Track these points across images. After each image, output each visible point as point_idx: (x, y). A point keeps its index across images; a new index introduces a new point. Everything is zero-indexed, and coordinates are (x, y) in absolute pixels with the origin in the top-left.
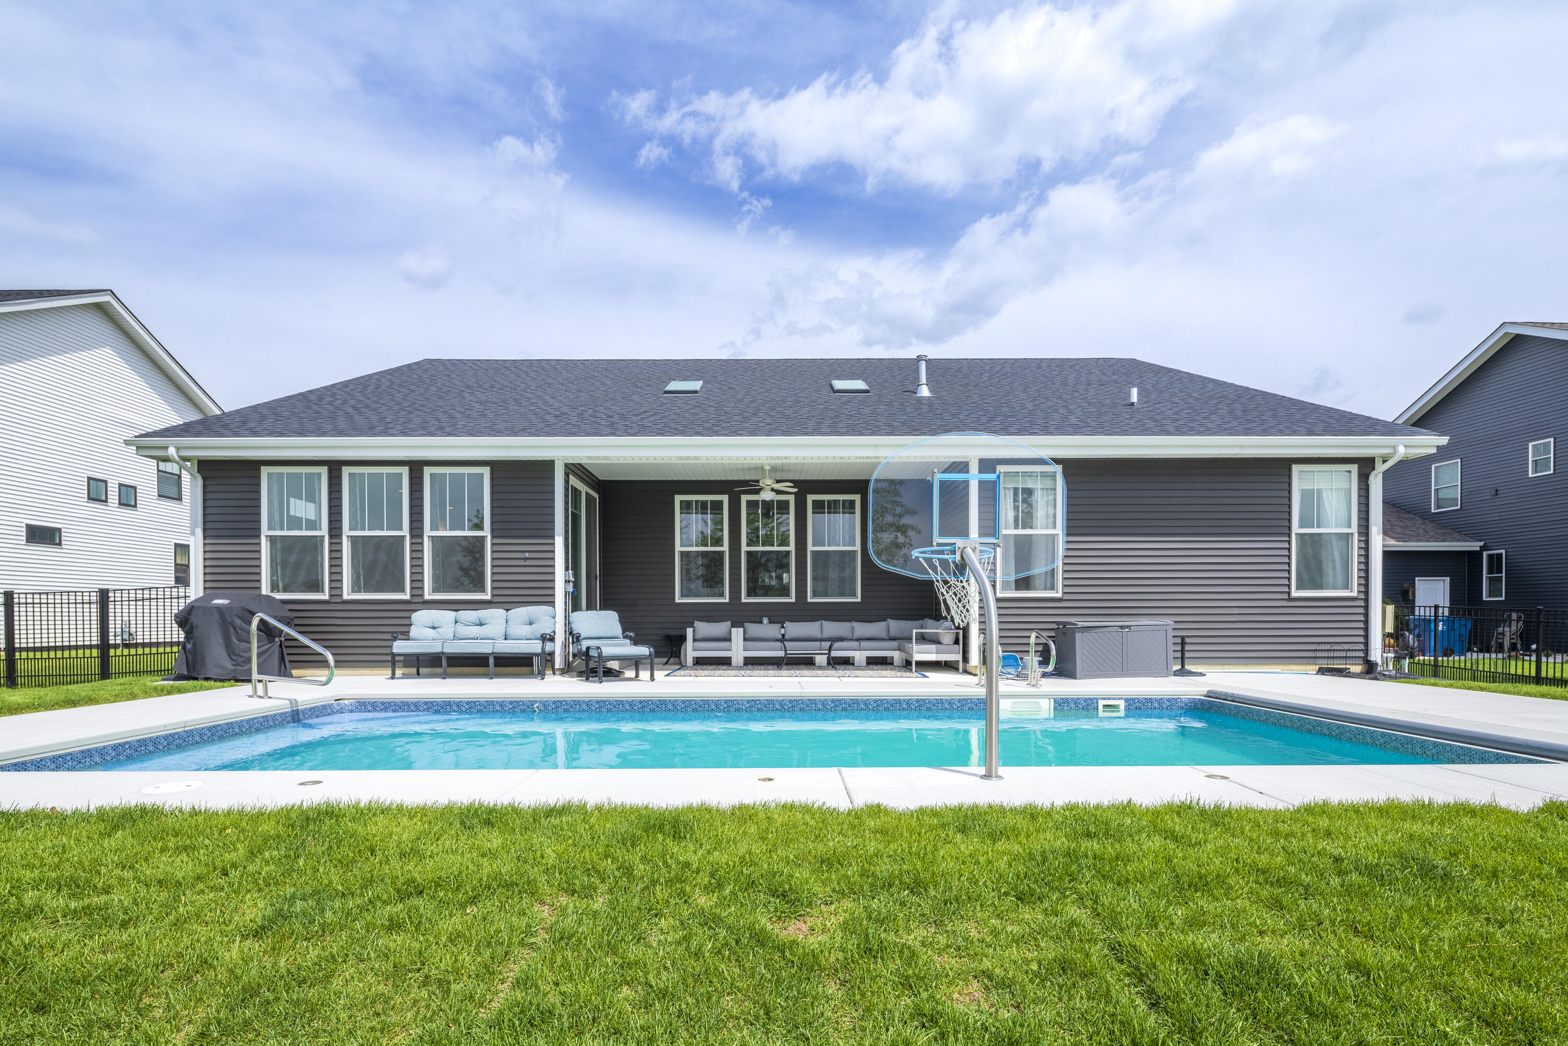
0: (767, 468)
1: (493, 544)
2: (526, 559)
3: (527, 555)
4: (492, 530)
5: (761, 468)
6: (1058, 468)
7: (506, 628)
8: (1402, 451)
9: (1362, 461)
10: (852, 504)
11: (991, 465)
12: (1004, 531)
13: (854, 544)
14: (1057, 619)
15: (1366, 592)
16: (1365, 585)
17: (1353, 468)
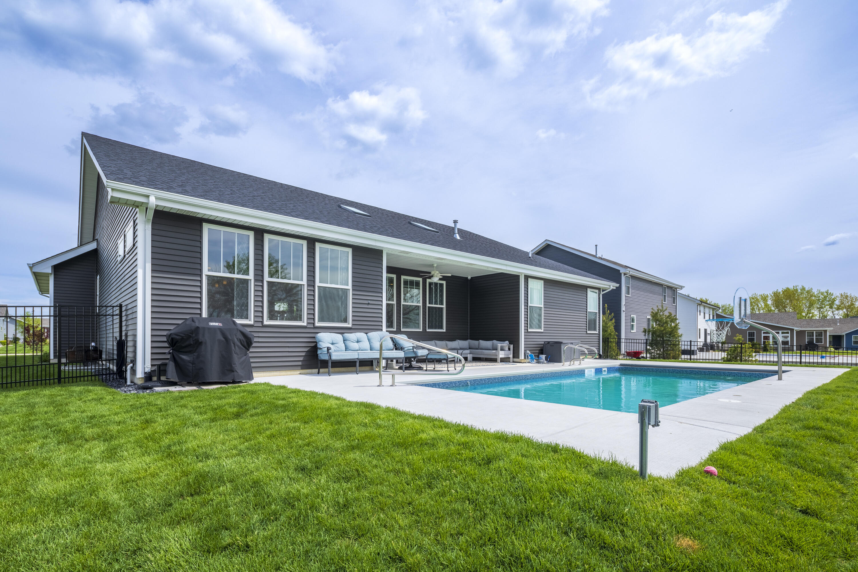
0: (435, 265)
1: (353, 294)
2: (369, 304)
3: (369, 302)
4: (353, 286)
5: (432, 266)
6: (543, 282)
7: (370, 344)
8: (612, 287)
9: (599, 289)
10: (441, 285)
11: (527, 277)
12: (529, 305)
13: (442, 304)
14: (541, 340)
15: (599, 332)
16: (599, 330)
17: (597, 291)
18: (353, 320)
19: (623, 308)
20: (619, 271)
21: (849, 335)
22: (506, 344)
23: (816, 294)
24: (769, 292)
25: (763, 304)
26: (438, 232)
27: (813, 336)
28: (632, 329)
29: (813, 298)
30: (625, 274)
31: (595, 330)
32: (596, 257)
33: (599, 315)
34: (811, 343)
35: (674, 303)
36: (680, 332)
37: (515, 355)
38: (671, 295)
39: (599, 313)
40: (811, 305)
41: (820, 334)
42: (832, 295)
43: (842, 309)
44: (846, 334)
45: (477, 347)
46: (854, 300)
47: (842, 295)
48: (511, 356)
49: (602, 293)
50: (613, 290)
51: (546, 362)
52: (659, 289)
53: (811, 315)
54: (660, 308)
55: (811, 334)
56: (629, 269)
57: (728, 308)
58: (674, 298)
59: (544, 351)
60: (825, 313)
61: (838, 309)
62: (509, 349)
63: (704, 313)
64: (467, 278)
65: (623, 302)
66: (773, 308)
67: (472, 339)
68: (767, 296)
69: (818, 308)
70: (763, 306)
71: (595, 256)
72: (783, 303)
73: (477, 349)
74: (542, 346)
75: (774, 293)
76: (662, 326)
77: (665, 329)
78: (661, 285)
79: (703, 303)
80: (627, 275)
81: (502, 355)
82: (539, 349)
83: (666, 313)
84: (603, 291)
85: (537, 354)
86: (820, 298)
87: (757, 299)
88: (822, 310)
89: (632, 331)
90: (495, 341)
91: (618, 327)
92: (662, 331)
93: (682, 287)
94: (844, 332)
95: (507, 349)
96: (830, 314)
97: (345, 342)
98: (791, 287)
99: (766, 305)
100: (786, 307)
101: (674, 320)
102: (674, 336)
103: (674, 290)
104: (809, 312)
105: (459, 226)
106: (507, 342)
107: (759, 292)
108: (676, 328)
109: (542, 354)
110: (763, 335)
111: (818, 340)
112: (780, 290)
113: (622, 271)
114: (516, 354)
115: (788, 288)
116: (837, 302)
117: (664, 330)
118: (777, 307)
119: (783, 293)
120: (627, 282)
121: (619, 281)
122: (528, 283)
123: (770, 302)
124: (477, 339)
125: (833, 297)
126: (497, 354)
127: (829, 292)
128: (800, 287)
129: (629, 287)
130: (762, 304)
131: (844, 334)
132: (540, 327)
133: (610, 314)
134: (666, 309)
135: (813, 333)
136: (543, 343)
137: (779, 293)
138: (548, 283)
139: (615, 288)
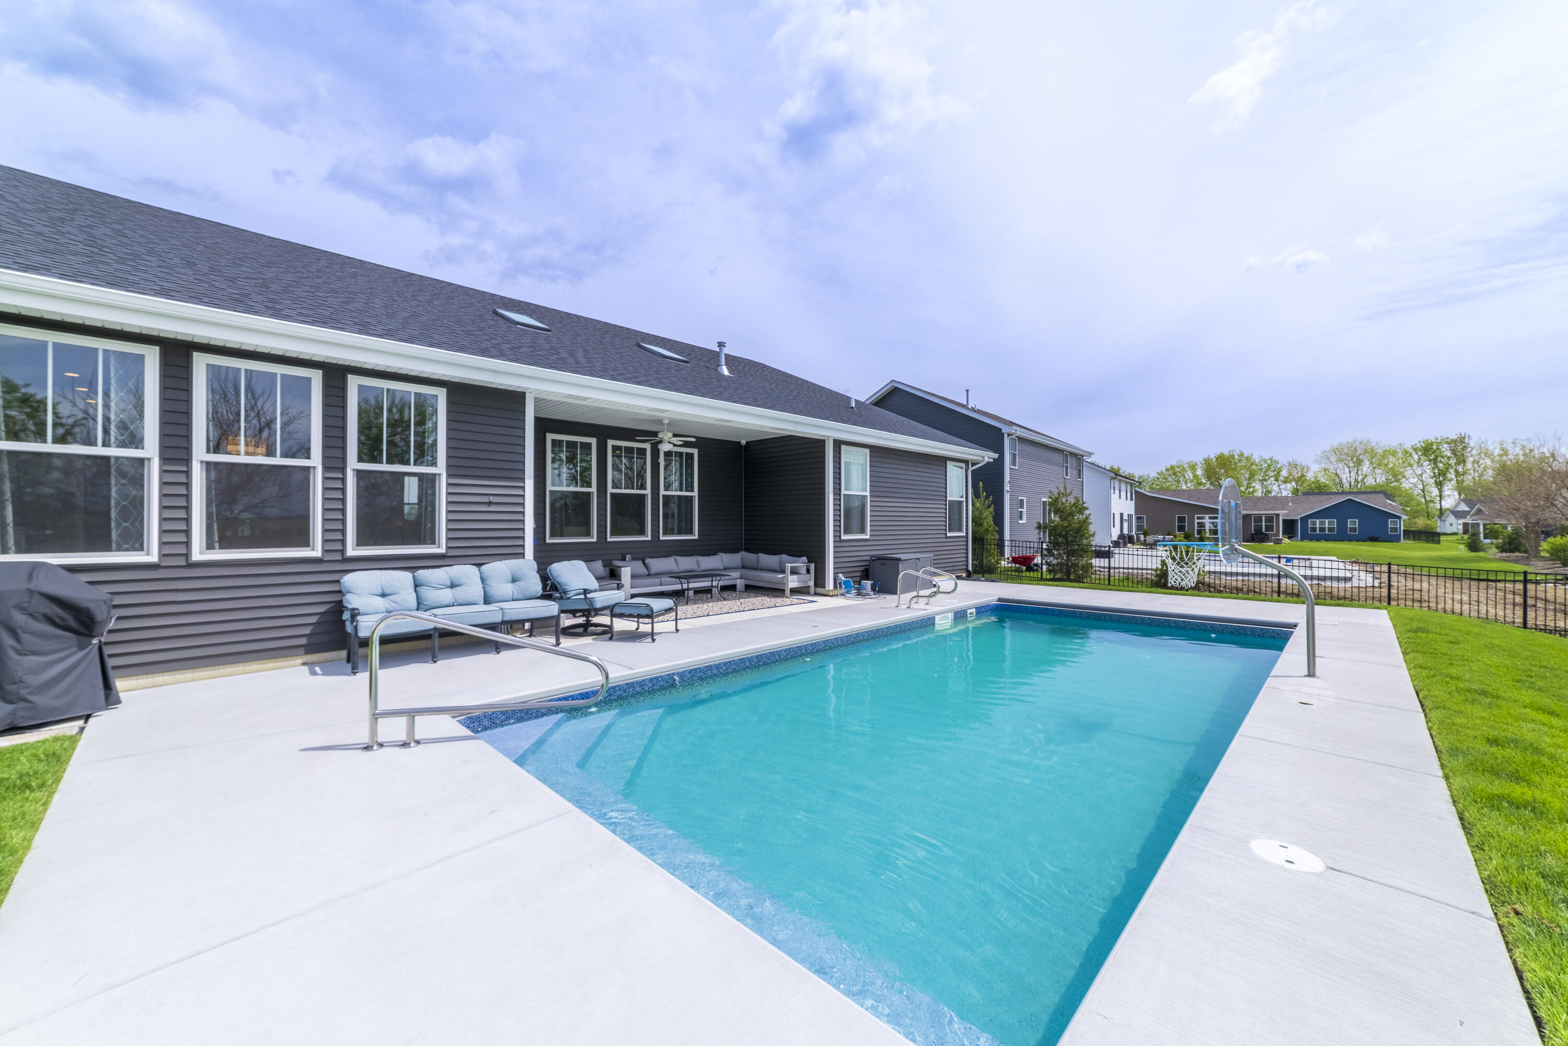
0: (666, 422)
1: (449, 485)
2: (490, 503)
3: (492, 499)
4: (449, 466)
5: (659, 422)
6: (867, 451)
7: (484, 587)
8: (987, 459)
9: (966, 462)
10: (690, 456)
11: (838, 444)
12: (843, 492)
13: (692, 491)
14: (866, 554)
15: (967, 533)
16: (967, 529)
17: (963, 465)
18: (448, 539)
19: (1007, 487)
20: (1001, 429)
21: (1304, 519)
22: (801, 563)
23: (1257, 461)
24: (1199, 458)
25: (1191, 475)
26: (687, 362)
27: (1261, 522)
28: (1021, 518)
29: (1254, 467)
30: (1009, 435)
31: (960, 530)
32: (968, 408)
33: (967, 506)
34: (1258, 530)
35: (1080, 478)
36: (1092, 528)
37: (818, 582)
38: (1075, 465)
39: (967, 502)
40: (1252, 476)
41: (1270, 519)
42: (1278, 463)
43: (1290, 482)
44: (1301, 518)
45: (755, 566)
46: (1305, 470)
47: (1290, 464)
48: (812, 583)
49: (971, 468)
50: (988, 463)
51: (872, 593)
52: (1057, 457)
53: (1251, 490)
54: (1063, 491)
55: (1258, 519)
56: (1015, 427)
57: (1147, 479)
58: (1079, 470)
59: (871, 574)
60: (1269, 488)
61: (1285, 482)
62: (808, 571)
63: (1120, 491)
64: (740, 443)
65: (1007, 478)
66: (1204, 481)
67: (747, 550)
68: (1196, 464)
69: (1260, 481)
70: (1192, 478)
71: (965, 407)
72: (1216, 473)
73: (755, 569)
74: (867, 563)
75: (1205, 461)
76: (1065, 519)
77: (1069, 525)
78: (1061, 451)
79: (1116, 474)
80: (1013, 437)
81: (793, 582)
82: (862, 568)
83: (1072, 500)
84: (973, 464)
85: (858, 579)
86: (1263, 467)
87: (1184, 469)
88: (1265, 483)
89: (1020, 522)
90: (784, 557)
91: (999, 519)
92: (1066, 527)
93: (1090, 454)
94: (1298, 515)
95: (804, 571)
96: (1275, 488)
97: (418, 588)
98: (1226, 452)
99: (1195, 476)
100: (1221, 479)
101: (1082, 510)
102: (1083, 535)
103: (1080, 459)
104: (1248, 486)
105: (726, 351)
106: (804, 559)
107: (1187, 459)
108: (1085, 522)
109: (867, 579)
110: (1196, 521)
111: (1268, 528)
112: (1212, 456)
113: (1005, 429)
114: (820, 581)
115: (1222, 454)
116: (1284, 473)
117: (1067, 527)
118: (1209, 478)
119: (1217, 459)
120: (1013, 447)
121: (999, 449)
122: (840, 453)
123: (1199, 472)
124: (755, 551)
125: (1279, 466)
126: (785, 581)
127: (1274, 459)
128: (1238, 451)
129: (1015, 455)
130: (1189, 475)
131: (1298, 517)
132: (863, 531)
133: (987, 497)
134: (1071, 493)
135: (1261, 518)
136: (869, 558)
137: (1211, 460)
138: (877, 452)
139: (992, 461)
